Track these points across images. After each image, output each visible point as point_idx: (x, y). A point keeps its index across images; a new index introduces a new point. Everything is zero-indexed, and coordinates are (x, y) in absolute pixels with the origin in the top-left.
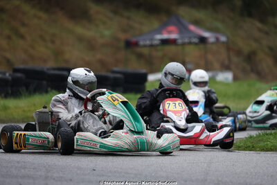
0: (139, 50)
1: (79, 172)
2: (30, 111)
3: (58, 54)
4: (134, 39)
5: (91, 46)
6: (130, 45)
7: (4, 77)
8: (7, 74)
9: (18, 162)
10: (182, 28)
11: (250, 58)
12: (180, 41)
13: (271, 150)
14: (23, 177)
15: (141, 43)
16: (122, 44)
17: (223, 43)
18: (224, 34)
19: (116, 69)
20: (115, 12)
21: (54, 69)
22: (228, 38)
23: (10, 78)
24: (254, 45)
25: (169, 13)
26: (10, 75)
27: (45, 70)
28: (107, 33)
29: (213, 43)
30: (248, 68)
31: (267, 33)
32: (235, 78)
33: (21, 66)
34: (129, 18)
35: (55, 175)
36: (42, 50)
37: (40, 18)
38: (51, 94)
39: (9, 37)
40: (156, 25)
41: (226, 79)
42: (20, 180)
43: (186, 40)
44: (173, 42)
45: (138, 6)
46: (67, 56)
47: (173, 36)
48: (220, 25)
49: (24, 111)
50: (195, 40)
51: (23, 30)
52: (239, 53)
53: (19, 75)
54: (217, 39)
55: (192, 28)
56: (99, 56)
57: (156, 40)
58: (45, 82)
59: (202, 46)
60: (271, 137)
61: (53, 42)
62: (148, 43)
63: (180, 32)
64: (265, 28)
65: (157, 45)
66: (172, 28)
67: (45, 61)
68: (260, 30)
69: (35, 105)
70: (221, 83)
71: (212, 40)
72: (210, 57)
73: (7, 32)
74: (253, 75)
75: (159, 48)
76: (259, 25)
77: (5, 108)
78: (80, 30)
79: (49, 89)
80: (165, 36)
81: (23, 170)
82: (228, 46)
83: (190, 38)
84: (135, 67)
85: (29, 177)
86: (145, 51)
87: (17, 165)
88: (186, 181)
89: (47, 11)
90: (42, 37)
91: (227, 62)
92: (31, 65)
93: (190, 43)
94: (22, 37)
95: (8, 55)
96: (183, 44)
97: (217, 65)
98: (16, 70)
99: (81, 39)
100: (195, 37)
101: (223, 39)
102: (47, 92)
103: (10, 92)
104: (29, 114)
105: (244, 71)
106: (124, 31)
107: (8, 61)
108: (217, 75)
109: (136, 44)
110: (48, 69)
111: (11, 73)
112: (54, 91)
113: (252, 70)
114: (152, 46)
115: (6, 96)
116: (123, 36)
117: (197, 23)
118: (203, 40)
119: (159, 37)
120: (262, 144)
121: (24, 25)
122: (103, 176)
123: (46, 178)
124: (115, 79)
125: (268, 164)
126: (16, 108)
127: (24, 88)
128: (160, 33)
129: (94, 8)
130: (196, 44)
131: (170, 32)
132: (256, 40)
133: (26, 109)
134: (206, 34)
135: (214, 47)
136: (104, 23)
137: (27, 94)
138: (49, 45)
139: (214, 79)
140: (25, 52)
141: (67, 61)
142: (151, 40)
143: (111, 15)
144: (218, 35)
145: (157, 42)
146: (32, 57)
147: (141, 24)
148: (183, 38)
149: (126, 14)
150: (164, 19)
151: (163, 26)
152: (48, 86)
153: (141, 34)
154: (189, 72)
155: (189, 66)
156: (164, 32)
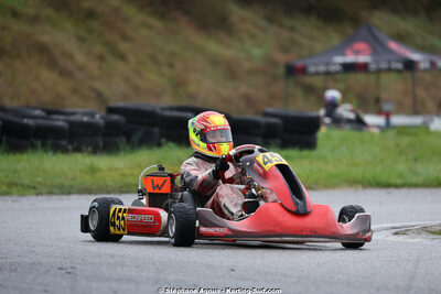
0: (307, 80)
1: (208, 273)
2: (132, 175)
3: (178, 84)
4: (299, 63)
5: (231, 72)
6: (292, 71)
7: (92, 120)
8: (98, 117)
9: (112, 256)
10: (377, 46)
12: (373, 67)
14: (120, 279)
15: (312, 69)
16: (281, 71)
19: (270, 110)
20: (271, 20)
21: (172, 109)
23: (102, 122)
25: (356, 22)
26: (102, 117)
27: (158, 111)
28: (257, 52)
29: (426, 70)
33: (120, 104)
34: (292, 29)
35: (171, 278)
36: (153, 78)
37: (151, 27)
38: (165, 148)
39: (101, 58)
40: (336, 40)
42: (114, 285)
43: (384, 65)
44: (363, 67)
45: (308, 11)
46: (192, 88)
47: (362, 59)
48: (438, 42)
49: (124, 175)
50: (399, 66)
51: (123, 46)
53: (116, 117)
54: (433, 64)
55: (393, 45)
56: (243, 89)
57: (335, 64)
58: (156, 130)
59: (408, 75)
61: (171, 66)
62: (322, 68)
63: (374, 52)
65: (337, 73)
66: (361, 46)
67: (158, 95)
70: (436, 133)
71: (424, 65)
72: (421, 92)
73: (98, 49)
75: (339, 77)
77: (93, 170)
78: (213, 47)
79: (163, 140)
80: (350, 58)
81: (120, 270)
83: (389, 62)
84: (300, 107)
85: (128, 280)
86: (318, 82)
87: (109, 260)
88: (379, 290)
89: (162, 16)
90: (153, 59)
92: (135, 102)
93: (390, 70)
94: (122, 57)
95: (99, 86)
96: (379, 71)
97: (431, 105)
98: (111, 110)
99: (215, 61)
100: (398, 61)
102: (159, 145)
103: (101, 144)
104: (130, 180)
106: (285, 50)
107: (100, 96)
108: (432, 120)
109: (303, 71)
110: (163, 109)
111: (103, 113)
112: (171, 144)
114: (328, 73)
115: (95, 151)
116: (282, 58)
117: (401, 38)
118: (410, 65)
119: (339, 59)
121: (125, 37)
122: (247, 279)
124: (270, 126)
126: (110, 169)
127: (123, 139)
128: (344, 54)
129: (237, 13)
130: (399, 71)
131: (357, 53)
133: (126, 172)
134: (415, 56)
135: (428, 78)
136: (253, 36)
137: (128, 148)
138: (166, 70)
139: (425, 126)
140: (127, 80)
141: (191, 97)
142: (328, 64)
143: (264, 23)
144: (434, 58)
145: (338, 68)
146: (137, 89)
147: (312, 38)
148: (377, 62)
149: (288, 22)
150: (350, 31)
151: (347, 43)
152: (162, 136)
153: (311, 55)
154: (388, 115)
155: (387, 107)
156: (348, 52)
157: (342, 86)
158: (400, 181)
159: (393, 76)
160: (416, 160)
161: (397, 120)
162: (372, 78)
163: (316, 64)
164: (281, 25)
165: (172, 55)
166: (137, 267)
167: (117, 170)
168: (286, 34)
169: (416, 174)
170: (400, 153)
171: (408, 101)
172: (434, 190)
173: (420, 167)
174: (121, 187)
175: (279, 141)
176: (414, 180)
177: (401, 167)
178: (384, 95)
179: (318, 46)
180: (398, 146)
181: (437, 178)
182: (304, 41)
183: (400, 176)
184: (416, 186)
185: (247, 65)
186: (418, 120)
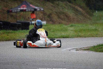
6: (9, 12)
15: (13, 11)
17: (42, 10)
29: (39, 11)
44: (25, 11)
63: (27, 7)
65: (19, 12)
76: (51, 4)
83: (31, 9)
96: (28, 11)
118: (35, 10)
142: (17, 10)
144: (40, 8)
154: (31, 21)
155: (31, 19)
156: (21, 7)
157: (19, 15)
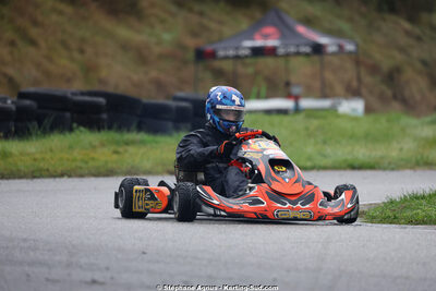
0: (217, 64)
1: (120, 256)
2: (43, 159)
3: (89, 69)
4: (209, 48)
5: (141, 57)
6: (202, 55)
7: (4, 105)
8: (9, 102)
9: (24, 240)
10: (286, 30)
11: (392, 77)
12: (281, 51)
13: (423, 222)
14: (32, 264)
15: (221, 53)
16: (191, 55)
17: (350, 53)
18: (351, 39)
19: (180, 94)
20: (180, 5)
21: (82, 94)
22: (357, 45)
23: (13, 107)
24: (399, 57)
25: (264, 6)
26: (13, 102)
27: (69, 95)
28: (167, 37)
29: (333, 54)
30: (389, 93)
31: (419, 39)
32: (368, 110)
33: (32, 89)
34: (201, 14)
35: (83, 261)
36: (64, 63)
37: (61, 13)
38: (77, 132)
39: (12, 43)
40: (244, 24)
41: (354, 110)
42: (27, 268)
43: (292, 50)
44: (272, 51)
46: (104, 73)
47: (271, 43)
48: (345, 26)
49: (35, 160)
50: (307, 49)
51: (34, 32)
52: (374, 69)
53: (27, 102)
54: (341, 47)
55: (301, 29)
56: (154, 74)
57: (244, 48)
58: (68, 115)
59: (316, 58)
60: (423, 202)
61: (82, 51)
62: (231, 53)
63: (282, 36)
64: (417, 31)
65: (246, 57)
66: (269, 30)
67: (69, 80)
68: (408, 33)
69: (51, 150)
70: (345, 116)
71: (332, 49)
72: (329, 76)
73: (9, 35)
74: (396, 105)
75: (248, 61)
76: (407, 25)
77: (6, 155)
78: (123, 32)
79: (75, 125)
80: (259, 43)
81: (32, 254)
82: (357, 59)
83: (298, 46)
85: (42, 264)
86: (227, 66)
88: (288, 271)
90: (65, 44)
91: (355, 84)
92: (45, 88)
93: (298, 54)
94: (33, 43)
95: (11, 71)
96: (287, 55)
97: (339, 89)
98: (22, 96)
99: (125, 47)
100: (306, 45)
101: (350, 47)
102: (71, 130)
103: (13, 129)
104: (42, 165)
105: (382, 98)
106: (194, 34)
107: (11, 80)
108: (340, 104)
109: (213, 55)
110: (73, 94)
111: (15, 99)
112: (82, 128)
113: (395, 97)
114: (237, 57)
115: (7, 136)
116: (192, 43)
117: (308, 22)
118: (318, 49)
119: (248, 44)
120: (408, 213)
121: (35, 23)
122: (158, 262)
123: (69, 265)
124: (180, 110)
125: (419, 244)
126: (21, 154)
127: (35, 123)
128: (253, 39)
130: (307, 55)
131: (266, 37)
132: (402, 50)
133: (38, 156)
134: (323, 40)
135: (336, 61)
136: (163, 21)
137: (39, 133)
138: (76, 55)
139: (333, 109)
140: (38, 65)
141: (101, 81)
142: (237, 48)
143: (173, 8)
144: (342, 42)
145: (247, 52)
146: (48, 74)
147: (221, 23)
148: (286, 46)
149: (197, 7)
150: (258, 15)
151: (256, 27)
152: (73, 121)
153: (221, 40)
154: (296, 98)
155: (296, 90)
156: (257, 36)
157: (250, 70)
158: (309, 164)
159: (301, 59)
160: (325, 142)
161: (306, 103)
162: (281, 62)
163: (225, 49)
164: (191, 10)
165: (83, 40)
166: (49, 250)
167: (28, 154)
168: (195, 19)
169: (325, 156)
170: (310, 135)
171: (317, 84)
172: (342, 172)
173: (328, 150)
174: (33, 172)
175: (189, 125)
176: (324, 162)
177: (310, 149)
178: (293, 79)
179: (227, 31)
180: (307, 129)
181: (346, 161)
182: (213, 25)
183: (309, 159)
184: (325, 168)
185: (157, 50)
186: (326, 103)
